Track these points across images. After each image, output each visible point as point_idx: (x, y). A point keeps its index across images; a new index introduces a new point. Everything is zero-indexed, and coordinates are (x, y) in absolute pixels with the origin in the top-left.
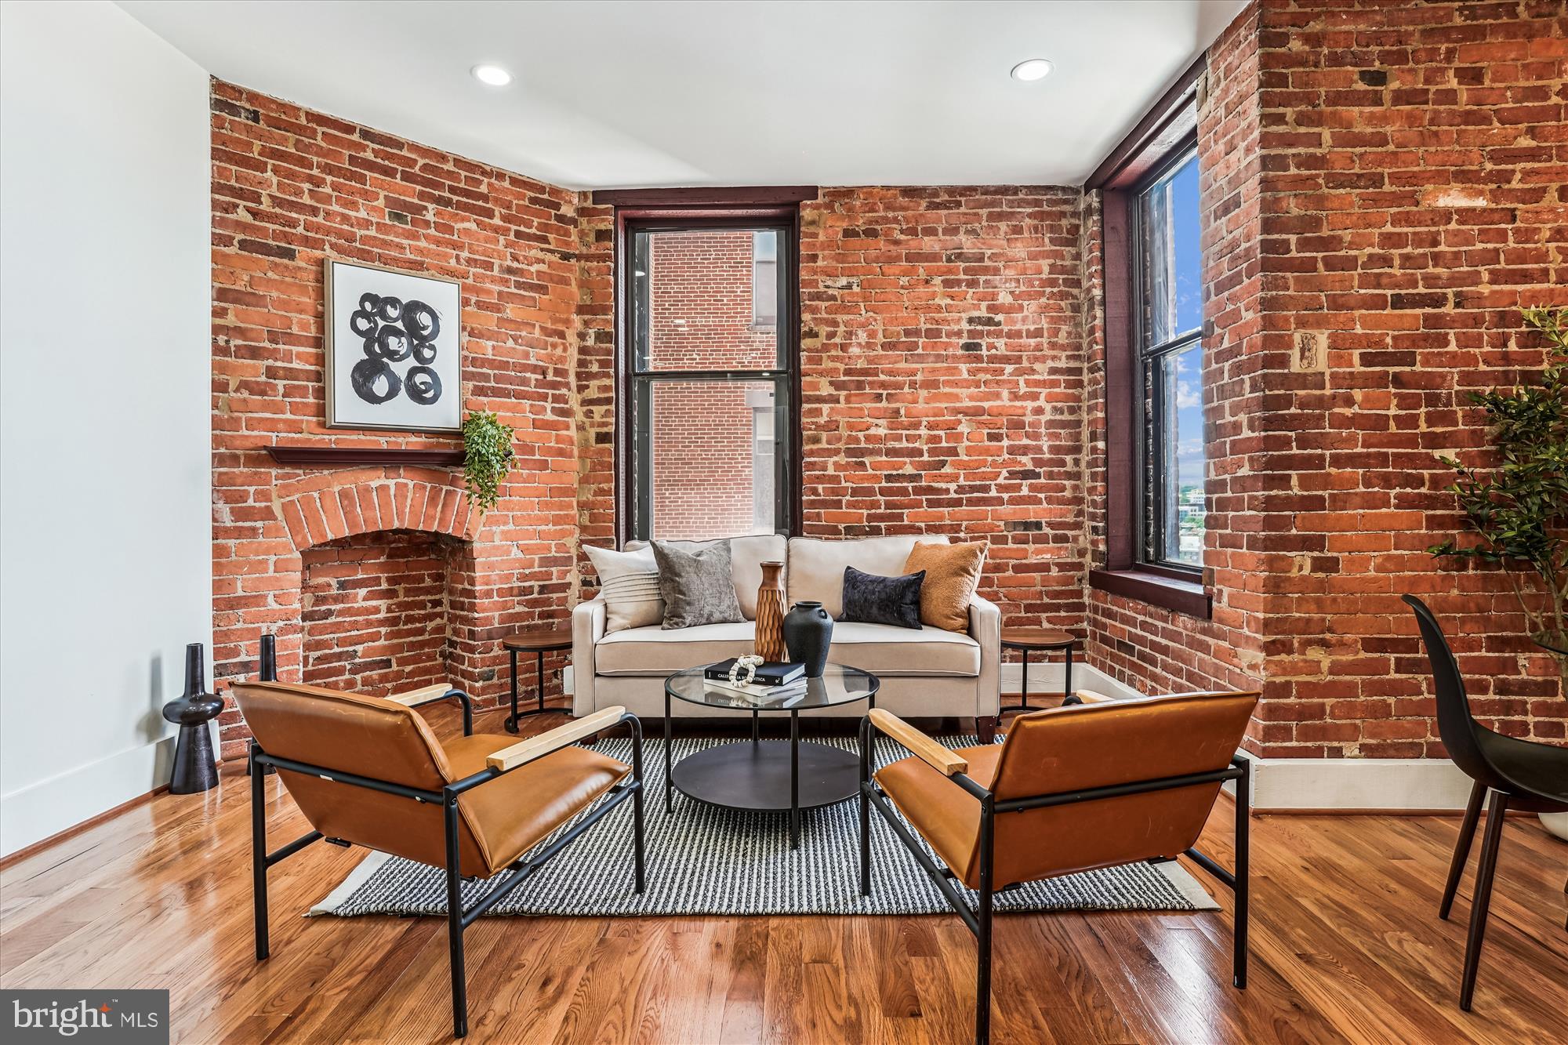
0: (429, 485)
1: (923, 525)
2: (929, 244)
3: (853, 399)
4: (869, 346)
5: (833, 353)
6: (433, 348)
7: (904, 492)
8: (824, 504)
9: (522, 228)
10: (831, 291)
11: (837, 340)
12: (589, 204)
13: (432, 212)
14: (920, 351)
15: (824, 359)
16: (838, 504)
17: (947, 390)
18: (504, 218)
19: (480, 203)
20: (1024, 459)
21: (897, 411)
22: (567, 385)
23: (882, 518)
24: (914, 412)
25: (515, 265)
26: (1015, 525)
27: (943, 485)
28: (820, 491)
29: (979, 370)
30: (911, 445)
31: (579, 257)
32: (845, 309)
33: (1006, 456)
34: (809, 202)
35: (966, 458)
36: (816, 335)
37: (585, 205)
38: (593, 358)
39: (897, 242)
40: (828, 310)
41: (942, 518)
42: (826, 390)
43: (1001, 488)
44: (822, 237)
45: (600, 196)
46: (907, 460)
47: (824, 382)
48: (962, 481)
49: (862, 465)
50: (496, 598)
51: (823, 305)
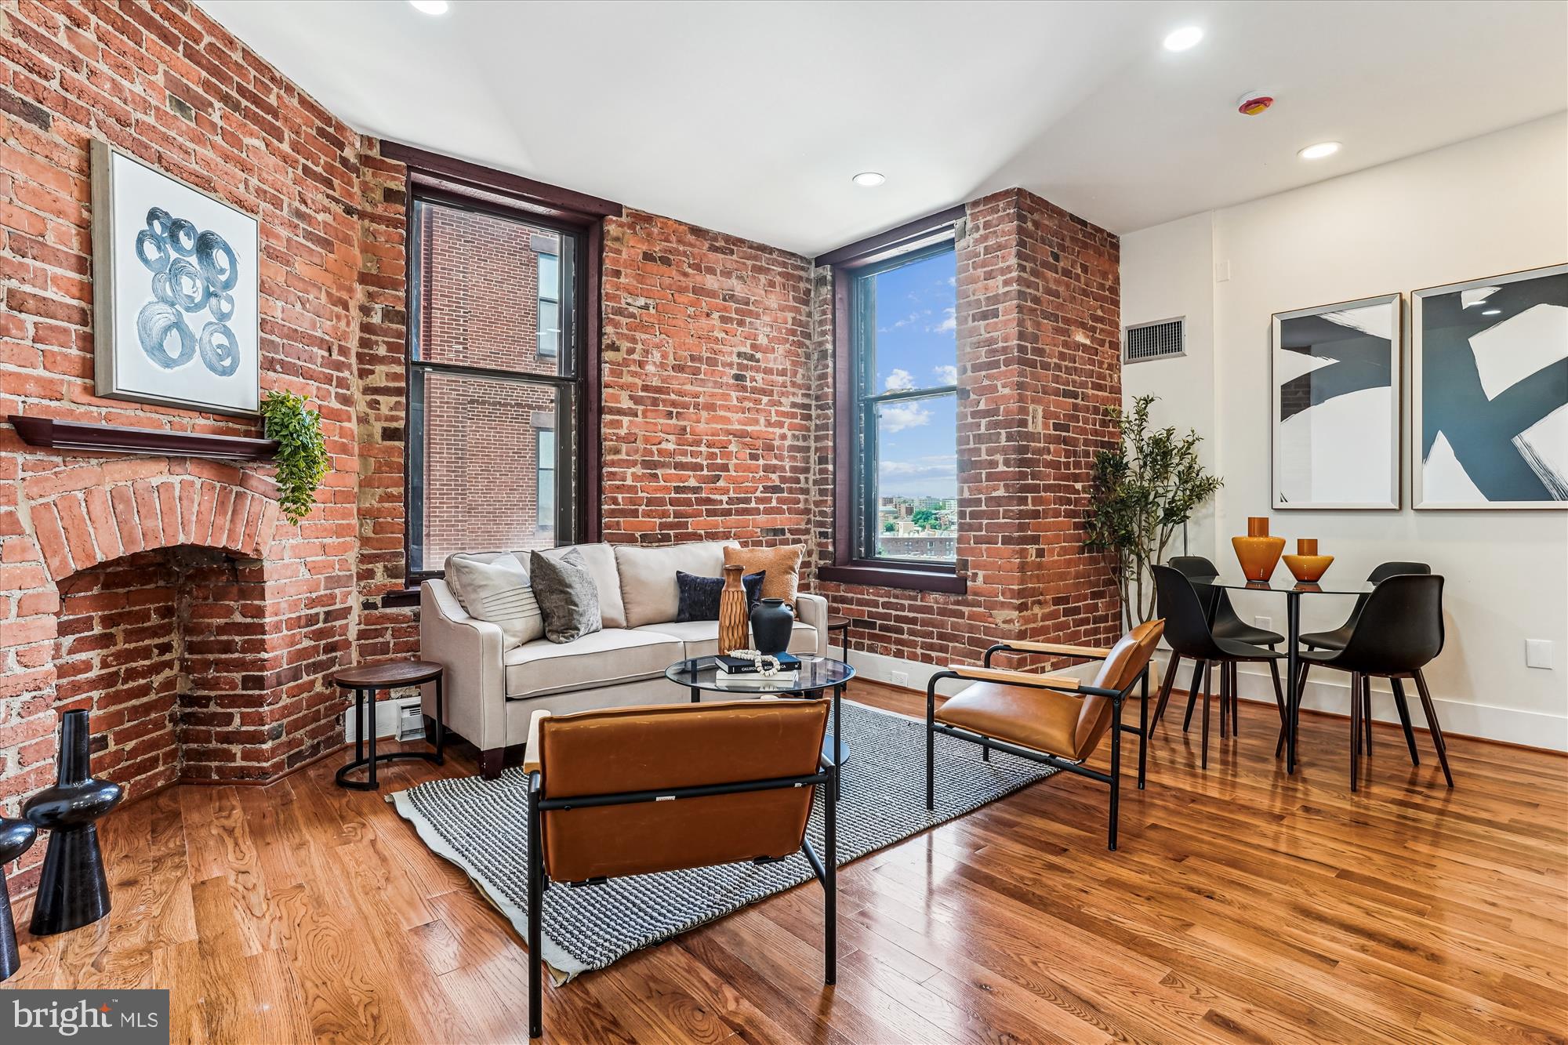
0: (218, 485)
1: (702, 532)
2: (711, 282)
3: (649, 414)
4: (662, 365)
5: (632, 368)
6: (230, 300)
7: (687, 502)
8: (623, 513)
9: (309, 164)
10: (631, 309)
11: (635, 356)
12: (375, 153)
13: (218, 113)
14: (702, 376)
15: (625, 373)
16: (635, 514)
17: (722, 413)
18: (295, 147)
19: (269, 117)
20: (774, 476)
21: (684, 429)
22: (349, 367)
23: (671, 526)
24: (698, 430)
25: (303, 208)
26: (768, 531)
27: (717, 497)
28: (620, 500)
29: (745, 398)
30: (694, 460)
31: (362, 215)
32: (644, 327)
33: (762, 473)
34: (614, 218)
35: (734, 474)
36: (617, 349)
37: (369, 153)
38: (380, 339)
39: (685, 275)
40: (629, 327)
41: (717, 527)
42: (626, 404)
43: (759, 500)
44: (624, 255)
45: (390, 148)
46: (691, 473)
47: (624, 395)
48: (732, 495)
49: (655, 476)
50: (285, 632)
51: (624, 321)
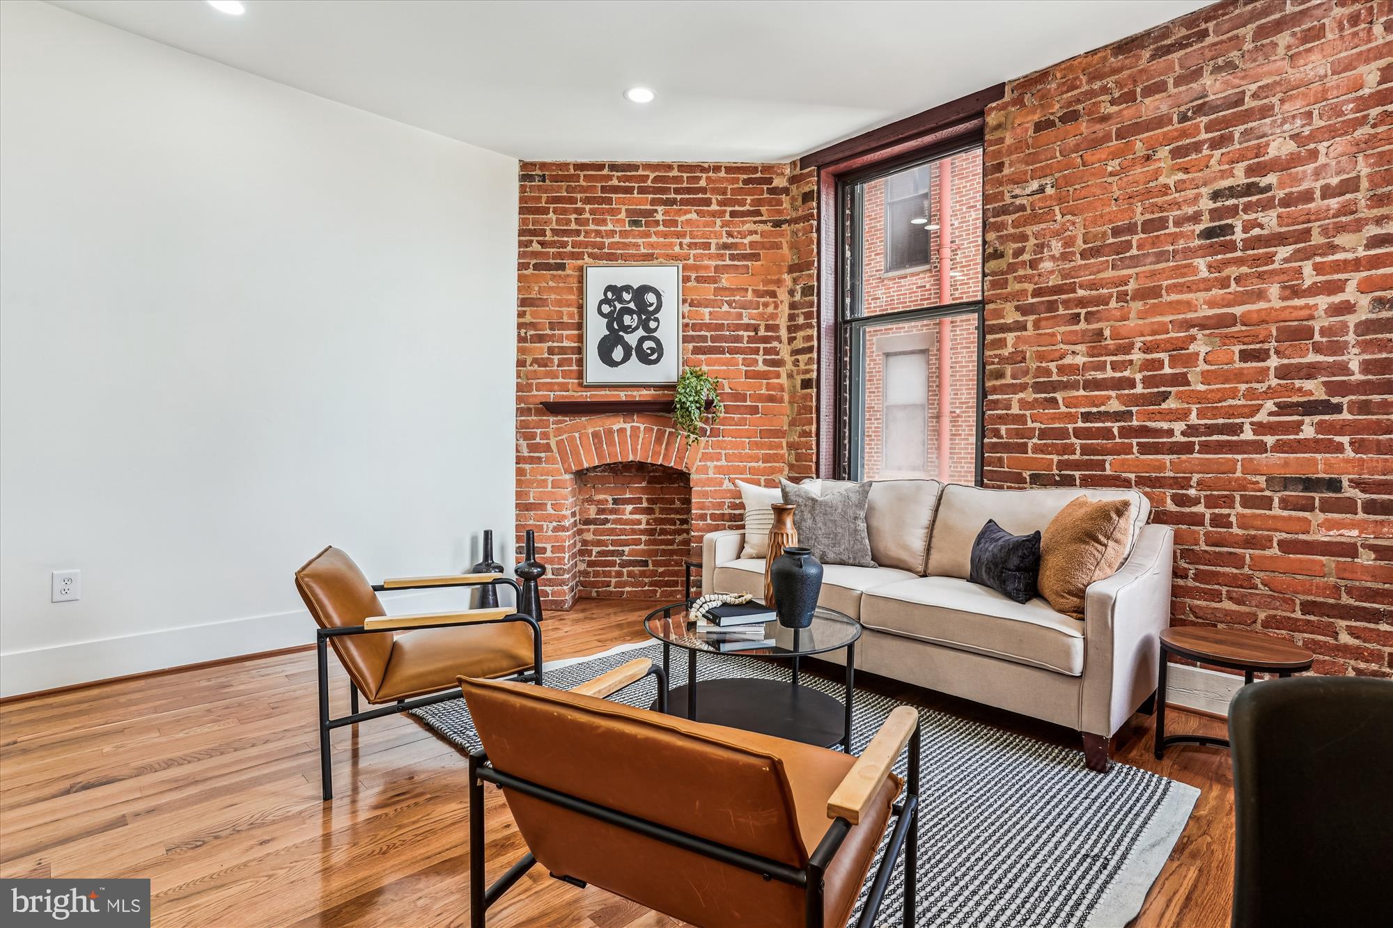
0: (656, 428)
1: (1132, 476)
2: (1151, 106)
3: (1043, 323)
4: (1065, 257)
5: (1021, 272)
6: (657, 320)
7: (1107, 434)
8: (1006, 447)
9: (737, 208)
10: (1018, 202)
11: (1026, 257)
12: (798, 171)
13: (660, 213)
14: (1134, 252)
15: (1010, 281)
16: (1023, 448)
17: (1174, 297)
18: (720, 203)
19: (700, 196)
20: (1308, 385)
21: (1100, 333)
22: (778, 339)
23: (1077, 465)
24: (1123, 332)
25: (731, 240)
26: (1286, 483)
27: (1165, 425)
28: (1003, 432)
29: (1227, 263)
30: (1118, 375)
31: (789, 222)
32: (1035, 218)
33: (1274, 382)
34: (994, 105)
35: (1201, 387)
36: (1002, 255)
37: (795, 173)
38: (800, 311)
39: (1105, 119)
40: (1016, 224)
41: (1161, 467)
42: (1011, 317)
43: (1260, 428)
44: (1009, 141)
45: (805, 161)
46: (1113, 393)
47: (1009, 307)
48: (1193, 419)
49: (1053, 402)
50: (709, 521)
51: (1009, 219)
